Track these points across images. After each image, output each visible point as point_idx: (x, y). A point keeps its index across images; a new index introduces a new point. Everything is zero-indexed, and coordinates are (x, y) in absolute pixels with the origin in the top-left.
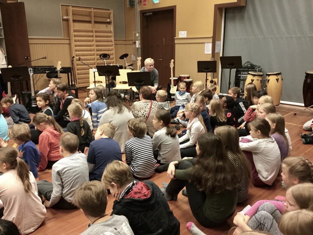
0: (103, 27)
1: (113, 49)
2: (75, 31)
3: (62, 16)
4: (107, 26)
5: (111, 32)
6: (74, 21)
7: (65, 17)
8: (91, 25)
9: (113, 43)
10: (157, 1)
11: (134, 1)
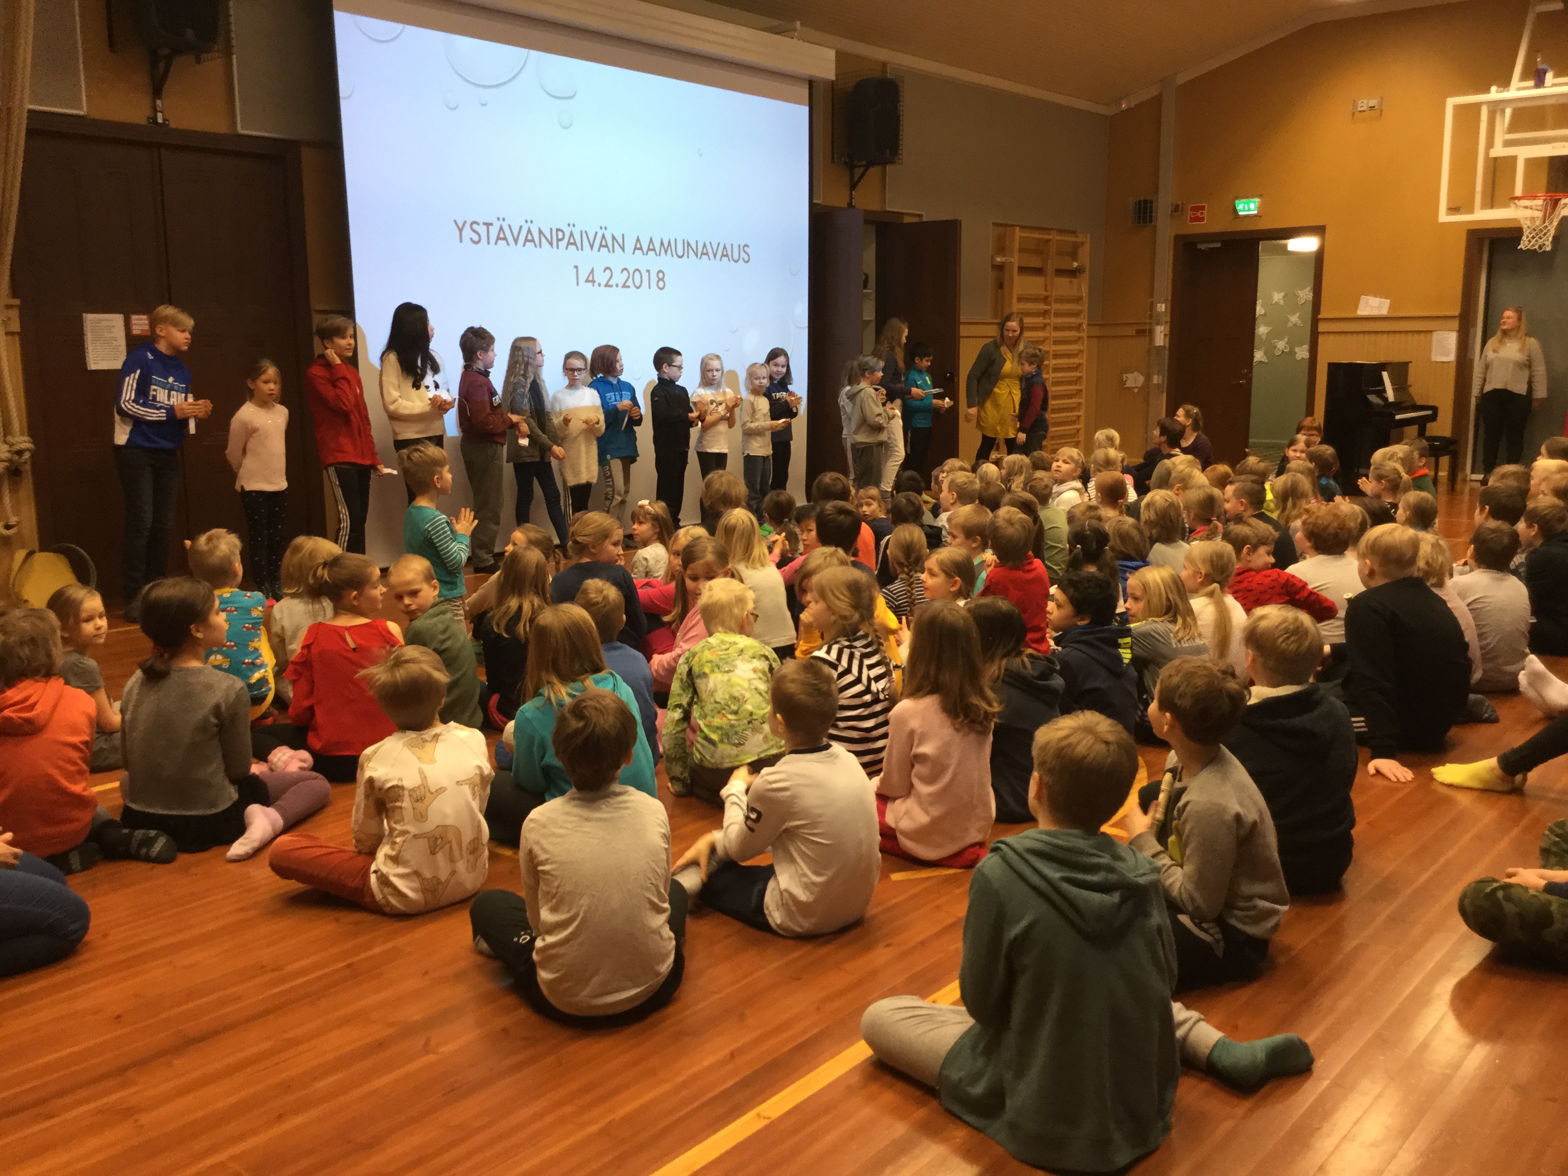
0: (1063, 286)
2: (1020, 299)
3: (993, 258)
4: (1071, 282)
5: (1079, 300)
6: (1023, 270)
7: (998, 259)
8: (1042, 279)
9: (1084, 335)
10: (1249, 210)
11: (1151, 208)
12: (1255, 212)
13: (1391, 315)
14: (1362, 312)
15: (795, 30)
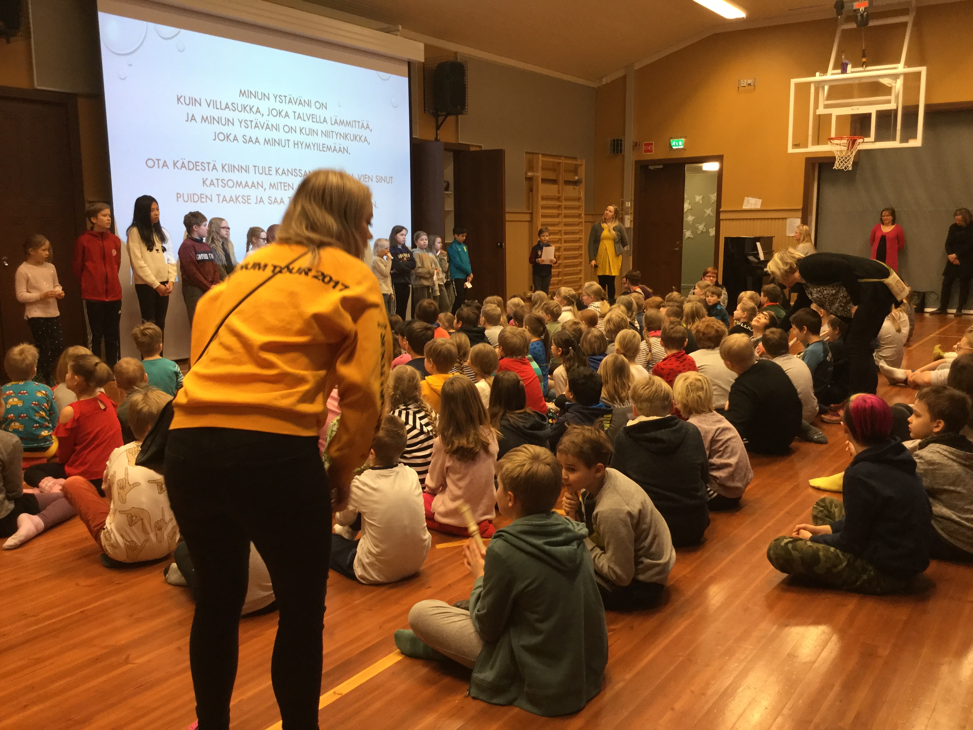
0: (570, 191)
1: (581, 231)
2: (543, 198)
3: (526, 173)
4: (574, 189)
5: (579, 199)
6: (544, 181)
7: (530, 174)
8: (557, 186)
9: (583, 220)
10: (679, 145)
11: (621, 144)
12: (682, 147)
13: (763, 209)
14: (745, 207)
15: (399, 31)
